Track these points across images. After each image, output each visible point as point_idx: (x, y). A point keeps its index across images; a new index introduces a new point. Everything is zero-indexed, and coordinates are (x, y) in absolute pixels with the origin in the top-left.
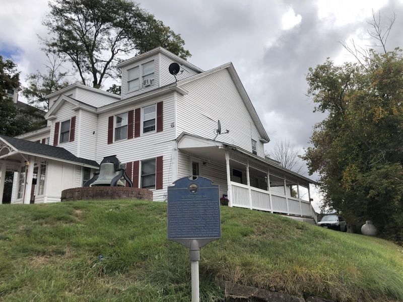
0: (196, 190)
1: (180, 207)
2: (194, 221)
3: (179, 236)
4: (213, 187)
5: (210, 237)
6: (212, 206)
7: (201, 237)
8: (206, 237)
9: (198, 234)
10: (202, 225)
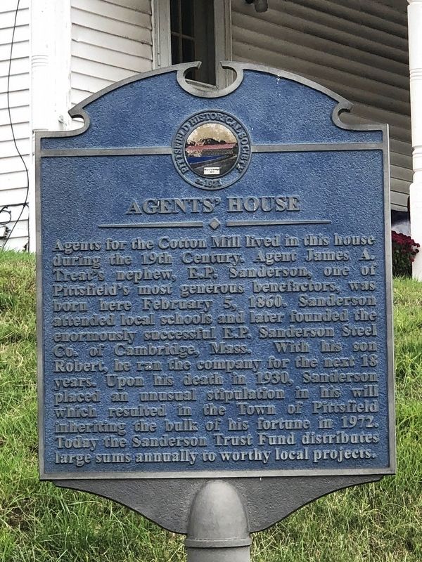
0: (228, 158)
1: (123, 273)
2: (219, 361)
3: (118, 456)
4: (347, 143)
5: (322, 463)
6: (338, 269)
7: (261, 465)
8: (295, 463)
9: (240, 447)
10: (270, 391)
